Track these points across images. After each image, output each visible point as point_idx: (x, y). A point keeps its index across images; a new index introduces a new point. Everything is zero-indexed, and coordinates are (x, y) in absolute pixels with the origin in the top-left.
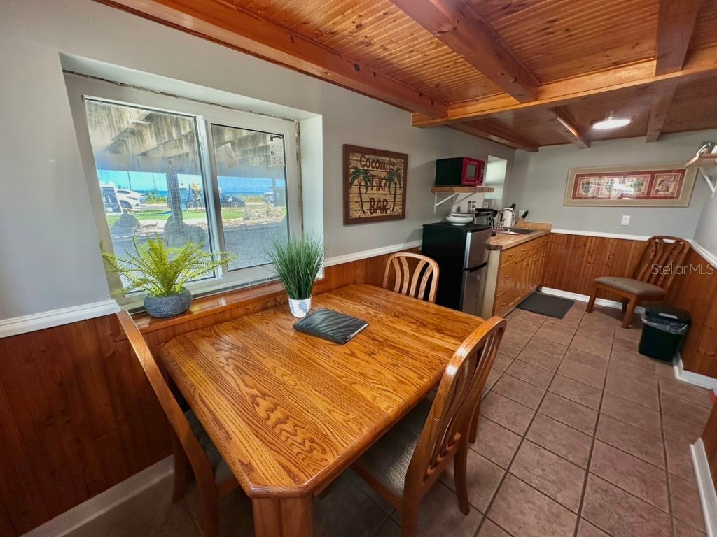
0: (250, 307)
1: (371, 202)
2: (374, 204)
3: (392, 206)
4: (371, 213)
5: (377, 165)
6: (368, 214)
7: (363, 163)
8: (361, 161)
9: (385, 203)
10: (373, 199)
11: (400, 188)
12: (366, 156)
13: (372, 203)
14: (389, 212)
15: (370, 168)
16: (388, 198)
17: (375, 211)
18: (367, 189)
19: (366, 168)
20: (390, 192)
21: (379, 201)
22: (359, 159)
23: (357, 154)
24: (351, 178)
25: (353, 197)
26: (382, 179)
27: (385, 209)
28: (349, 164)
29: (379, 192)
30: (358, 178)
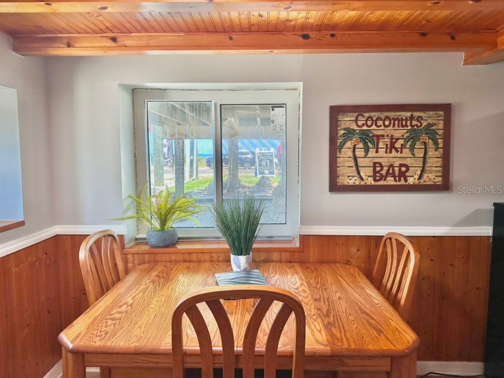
0: (215, 256)
1: (374, 167)
2: (382, 169)
3: (419, 172)
4: (375, 180)
5: (387, 123)
6: (370, 181)
7: (360, 123)
8: (356, 121)
9: (403, 169)
10: (380, 164)
11: (437, 149)
12: (367, 115)
13: (378, 169)
14: (411, 181)
15: (374, 127)
16: (408, 162)
17: (383, 178)
18: (367, 150)
19: (365, 128)
20: (413, 154)
21: (392, 166)
22: (354, 118)
23: (349, 114)
24: (339, 141)
25: (344, 161)
26: (397, 139)
27: (403, 175)
28: (337, 126)
29: (391, 155)
30: (351, 140)
